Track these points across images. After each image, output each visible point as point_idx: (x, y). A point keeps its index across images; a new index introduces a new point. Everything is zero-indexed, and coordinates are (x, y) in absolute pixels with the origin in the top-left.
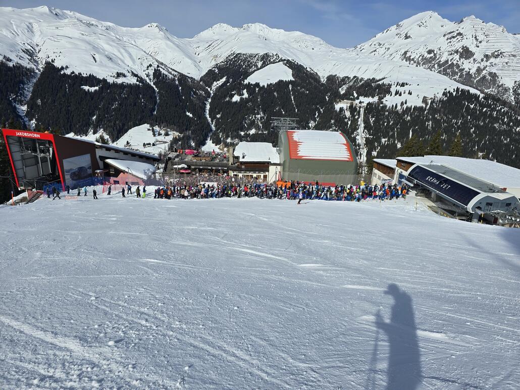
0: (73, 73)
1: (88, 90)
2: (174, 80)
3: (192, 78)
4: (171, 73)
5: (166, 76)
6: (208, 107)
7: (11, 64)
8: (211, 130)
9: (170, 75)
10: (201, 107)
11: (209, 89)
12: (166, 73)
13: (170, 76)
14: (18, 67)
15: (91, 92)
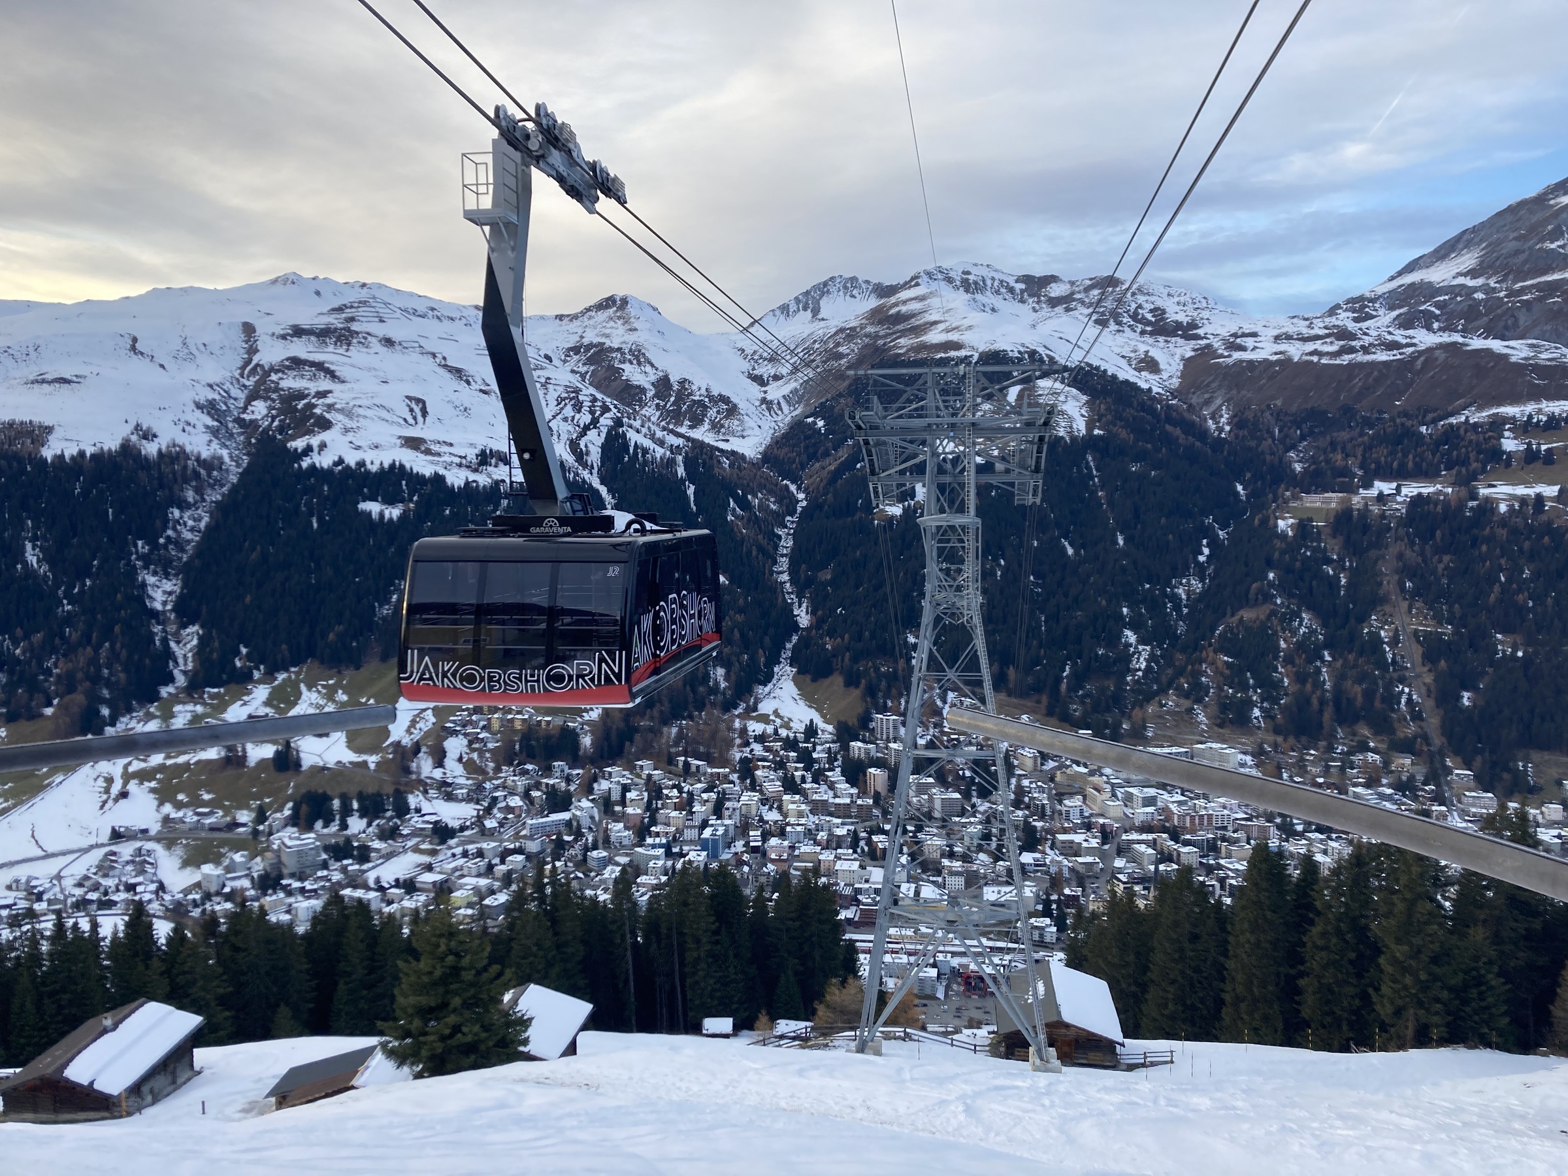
0: (341, 461)
1: (382, 515)
2: (671, 463)
3: (733, 453)
4: (661, 443)
5: (645, 451)
6: (787, 544)
7: (150, 449)
8: (795, 627)
9: (658, 449)
10: (761, 549)
11: (793, 488)
12: (647, 443)
13: (660, 452)
14: (174, 457)
15: (391, 519)
